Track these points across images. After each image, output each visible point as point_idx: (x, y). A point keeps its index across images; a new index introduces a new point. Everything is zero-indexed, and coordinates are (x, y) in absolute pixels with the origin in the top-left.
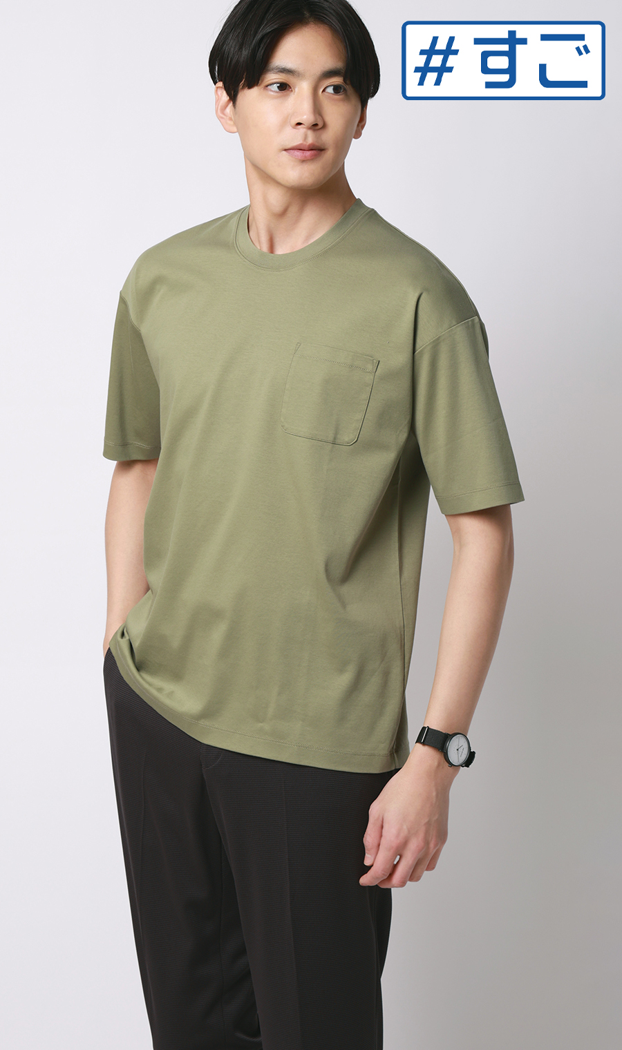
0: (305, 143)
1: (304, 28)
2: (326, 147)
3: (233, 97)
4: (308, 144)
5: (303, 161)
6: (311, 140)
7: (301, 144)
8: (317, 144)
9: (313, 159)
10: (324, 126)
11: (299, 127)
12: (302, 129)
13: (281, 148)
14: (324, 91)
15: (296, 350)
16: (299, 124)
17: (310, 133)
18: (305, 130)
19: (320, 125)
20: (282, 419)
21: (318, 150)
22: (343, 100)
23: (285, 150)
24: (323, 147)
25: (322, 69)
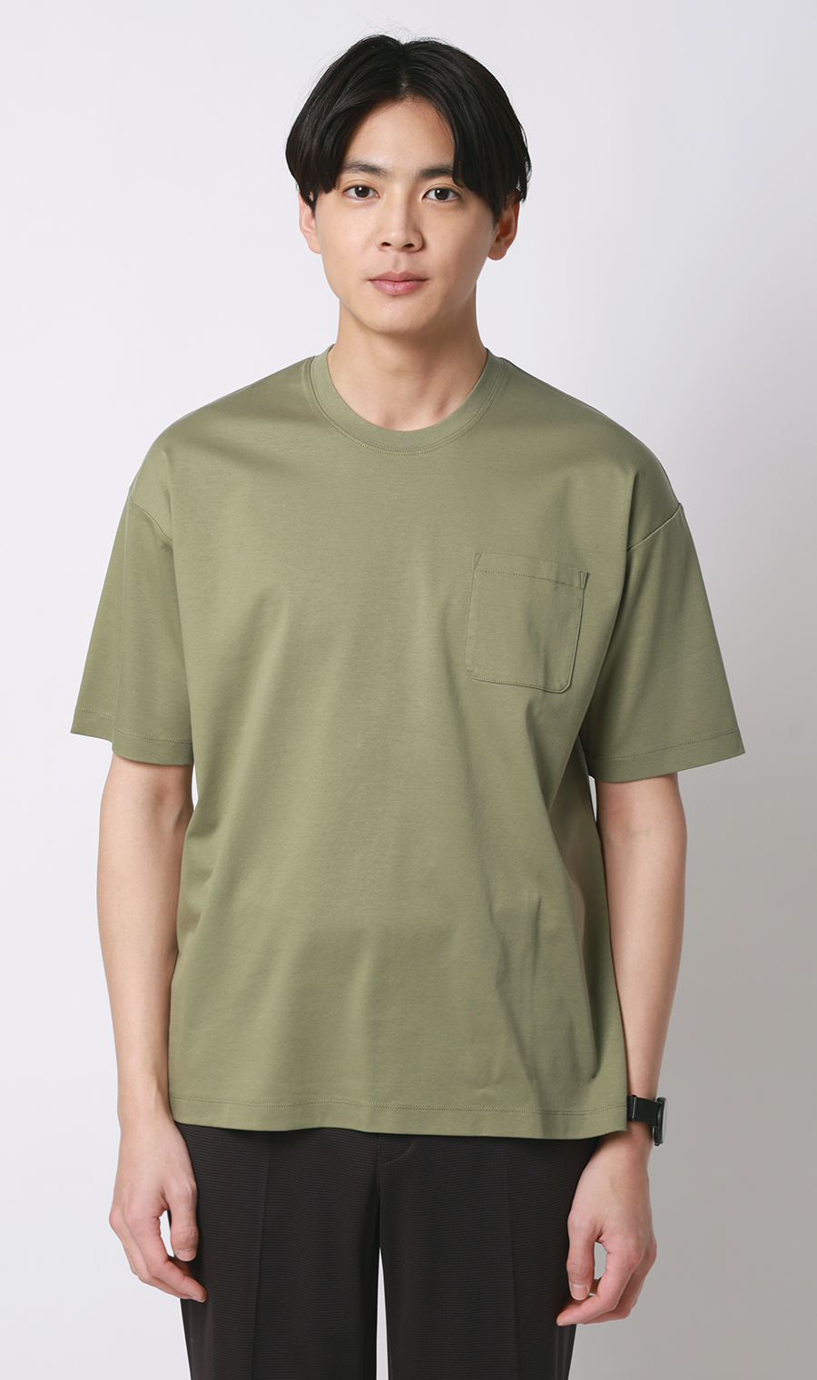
0: (394, 271)
1: (396, 107)
2: (429, 276)
3: (312, 205)
4: (398, 273)
5: (395, 296)
6: (404, 264)
7: (390, 272)
8: (412, 272)
9: (409, 292)
10: (423, 246)
11: (387, 248)
12: (391, 253)
13: (364, 277)
14: (424, 197)
15: (476, 564)
16: (386, 244)
17: (403, 256)
18: (395, 253)
19: (417, 244)
20: (468, 661)
21: (415, 281)
22: (454, 208)
23: (370, 280)
24: (423, 276)
25: (420, 166)
